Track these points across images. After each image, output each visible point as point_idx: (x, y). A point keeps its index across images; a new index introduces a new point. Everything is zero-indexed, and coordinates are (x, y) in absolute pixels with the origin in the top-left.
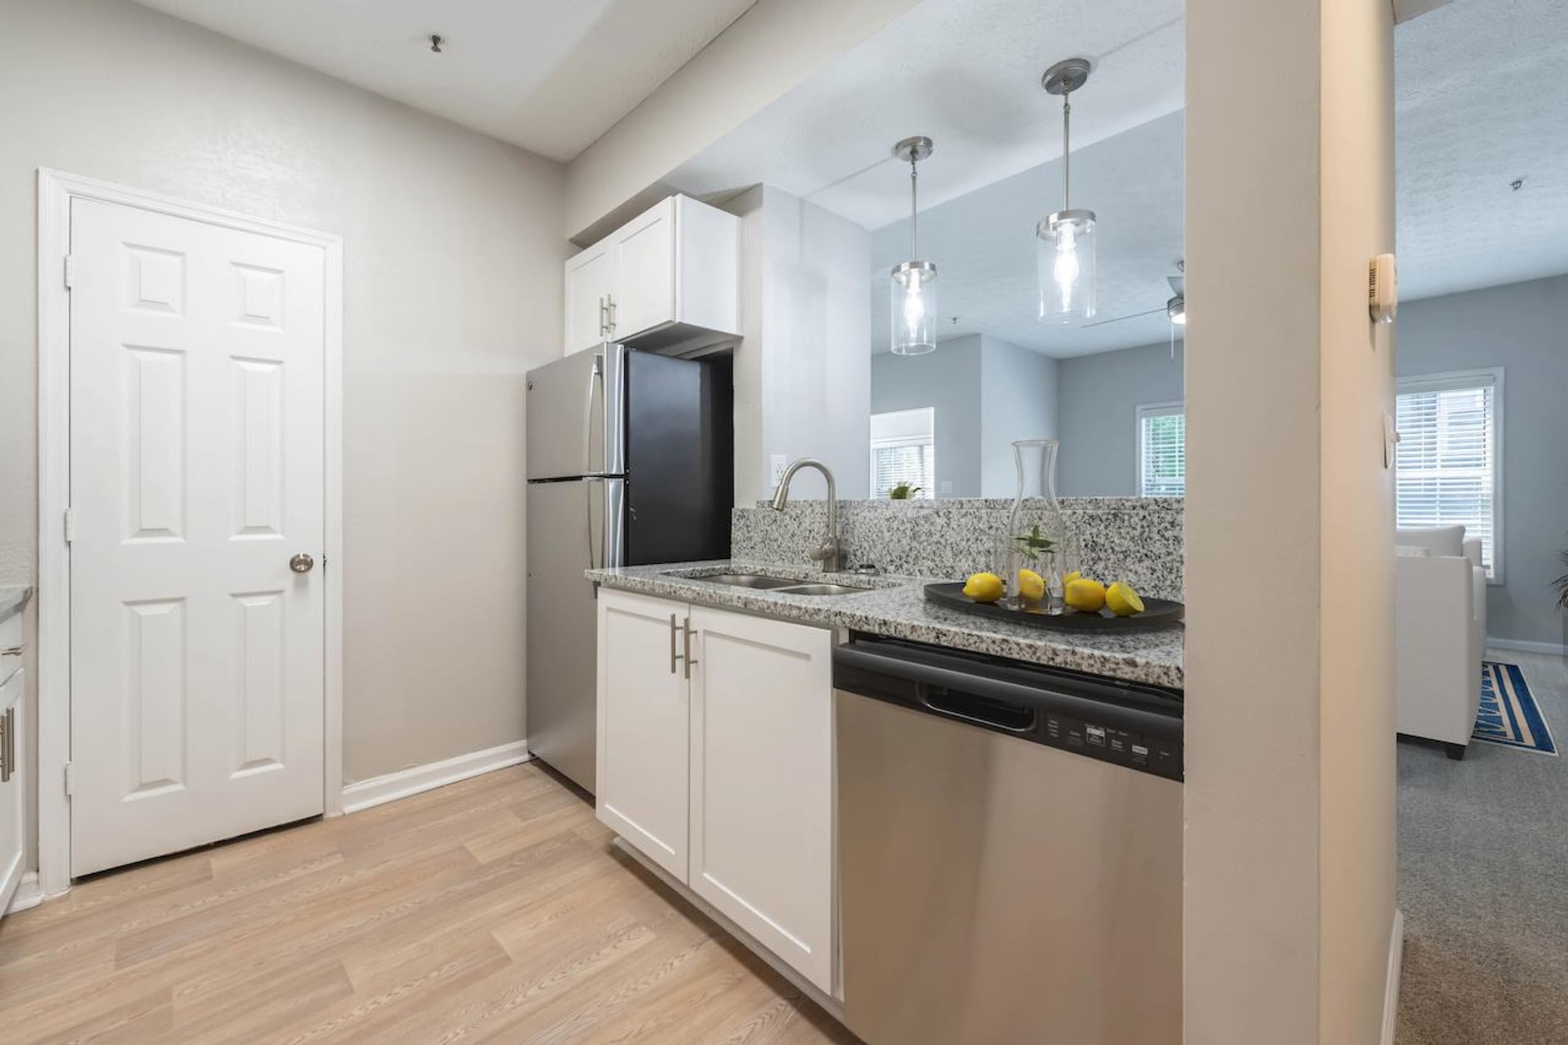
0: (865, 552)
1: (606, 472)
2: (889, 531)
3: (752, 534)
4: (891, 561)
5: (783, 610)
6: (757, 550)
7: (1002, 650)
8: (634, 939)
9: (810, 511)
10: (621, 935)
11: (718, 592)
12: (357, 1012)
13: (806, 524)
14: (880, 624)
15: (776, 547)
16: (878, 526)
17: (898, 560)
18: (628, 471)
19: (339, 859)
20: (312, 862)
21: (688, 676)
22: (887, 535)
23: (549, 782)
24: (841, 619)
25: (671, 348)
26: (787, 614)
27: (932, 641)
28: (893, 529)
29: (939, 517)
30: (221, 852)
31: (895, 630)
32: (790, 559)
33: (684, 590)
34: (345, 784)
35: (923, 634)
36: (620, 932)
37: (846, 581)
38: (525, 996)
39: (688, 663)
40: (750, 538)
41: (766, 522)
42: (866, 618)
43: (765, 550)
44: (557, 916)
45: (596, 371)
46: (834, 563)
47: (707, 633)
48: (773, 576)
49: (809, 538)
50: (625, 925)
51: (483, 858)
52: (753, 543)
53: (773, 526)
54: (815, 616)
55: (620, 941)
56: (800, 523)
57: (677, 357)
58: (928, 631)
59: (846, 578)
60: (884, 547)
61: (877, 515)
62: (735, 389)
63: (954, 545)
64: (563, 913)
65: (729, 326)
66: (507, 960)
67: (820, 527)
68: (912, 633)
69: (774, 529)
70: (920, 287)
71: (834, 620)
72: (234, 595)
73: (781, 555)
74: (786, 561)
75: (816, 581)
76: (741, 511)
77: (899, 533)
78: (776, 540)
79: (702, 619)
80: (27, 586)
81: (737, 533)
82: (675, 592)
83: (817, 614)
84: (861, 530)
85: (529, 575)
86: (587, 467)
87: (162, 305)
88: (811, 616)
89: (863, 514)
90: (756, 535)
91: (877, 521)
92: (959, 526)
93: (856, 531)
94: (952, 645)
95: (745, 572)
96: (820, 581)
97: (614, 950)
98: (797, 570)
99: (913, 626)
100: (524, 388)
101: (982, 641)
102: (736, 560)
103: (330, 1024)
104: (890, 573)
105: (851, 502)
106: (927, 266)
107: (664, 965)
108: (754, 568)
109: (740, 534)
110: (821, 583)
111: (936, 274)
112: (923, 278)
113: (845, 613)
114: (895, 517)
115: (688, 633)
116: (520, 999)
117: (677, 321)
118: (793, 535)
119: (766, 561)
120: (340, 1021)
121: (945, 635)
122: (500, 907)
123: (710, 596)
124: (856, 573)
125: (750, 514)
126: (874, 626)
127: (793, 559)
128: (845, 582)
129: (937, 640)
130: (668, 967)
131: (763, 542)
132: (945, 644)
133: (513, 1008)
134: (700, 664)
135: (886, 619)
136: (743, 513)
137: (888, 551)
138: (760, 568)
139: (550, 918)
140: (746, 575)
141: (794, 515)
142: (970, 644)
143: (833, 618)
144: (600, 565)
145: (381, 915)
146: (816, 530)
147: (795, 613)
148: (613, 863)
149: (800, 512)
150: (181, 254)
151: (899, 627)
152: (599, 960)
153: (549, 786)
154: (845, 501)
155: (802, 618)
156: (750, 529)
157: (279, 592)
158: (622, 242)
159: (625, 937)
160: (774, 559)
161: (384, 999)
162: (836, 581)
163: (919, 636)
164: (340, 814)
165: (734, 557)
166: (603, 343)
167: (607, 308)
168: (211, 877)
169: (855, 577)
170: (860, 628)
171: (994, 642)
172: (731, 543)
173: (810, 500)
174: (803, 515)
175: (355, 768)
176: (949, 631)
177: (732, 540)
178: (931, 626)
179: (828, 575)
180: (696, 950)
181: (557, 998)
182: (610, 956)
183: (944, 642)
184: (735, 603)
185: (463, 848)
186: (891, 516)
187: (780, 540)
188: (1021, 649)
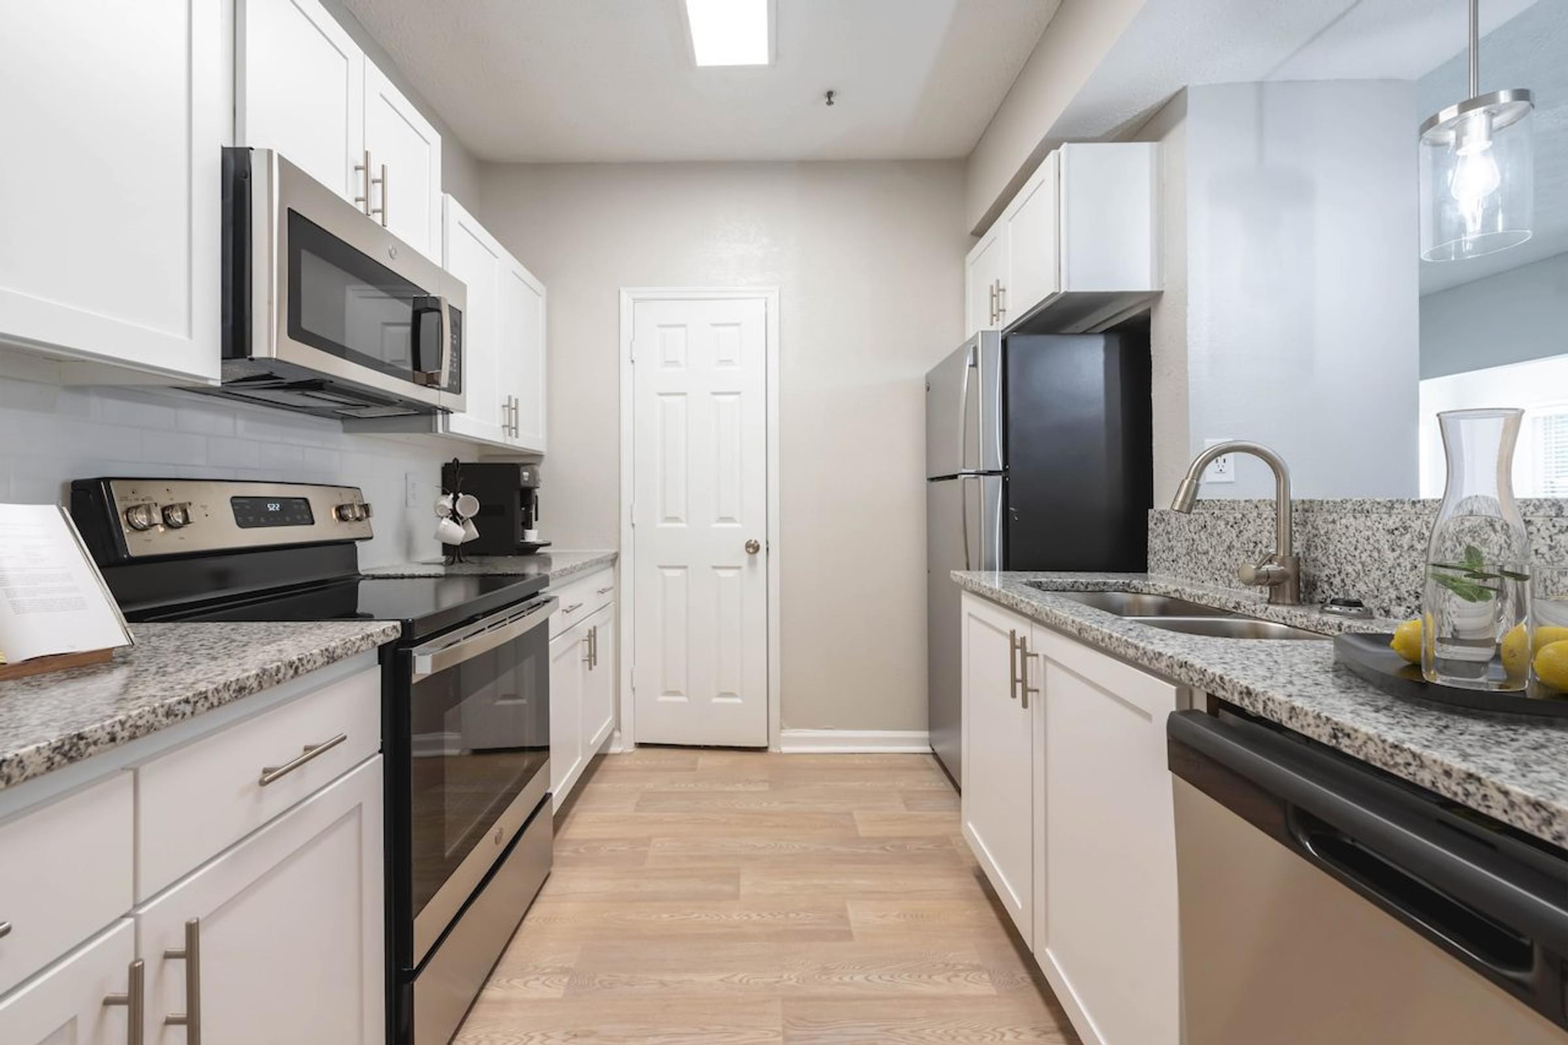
0: (1348, 581)
1: (981, 469)
2: (1393, 550)
3: (1174, 543)
4: (1399, 598)
5: (1119, 646)
6: (1181, 564)
7: (1467, 794)
8: (970, 982)
9: (1255, 514)
10: (960, 971)
11: (1054, 611)
12: (735, 917)
13: (1249, 534)
14: (1241, 693)
15: (1206, 562)
16: (1371, 541)
17: (1412, 599)
18: (1007, 467)
19: (764, 787)
20: (750, 782)
21: (1025, 705)
22: (1390, 556)
23: (943, 781)
24: (1187, 674)
25: (1079, 324)
26: (1123, 652)
27: (1324, 740)
28: (1401, 546)
29: (1495, 531)
30: (706, 753)
31: (1264, 708)
32: (1227, 582)
33: (1025, 604)
34: (782, 728)
35: (1309, 725)
36: (960, 967)
37: (1300, 619)
38: (852, 978)
39: (1025, 690)
40: (1171, 549)
41: (1192, 529)
42: (1221, 678)
43: (1191, 566)
44: (905, 916)
45: (972, 363)
46: (1288, 592)
47: (1046, 657)
48: (1191, 600)
49: (1253, 553)
50: (967, 962)
51: (863, 831)
52: (1175, 553)
53: (1202, 533)
54: (1155, 662)
55: (957, 976)
56: (1241, 532)
57: (1085, 333)
58: (1318, 722)
59: (1301, 616)
60: (1384, 575)
61: (1369, 524)
62: (1153, 359)
63: (1549, 582)
64: (912, 916)
65: (1142, 282)
66: (848, 935)
67: (1268, 541)
68: (1291, 718)
69: (1204, 539)
70: (1490, 137)
71: (1178, 672)
72: (714, 567)
73: (1213, 573)
74: (1220, 582)
75: (1253, 615)
76: (1160, 513)
77: (1414, 554)
78: (1206, 553)
79: (1041, 640)
80: (613, 551)
81: (1154, 541)
82: (1017, 605)
83: (1157, 659)
84: (1339, 545)
85: (929, 572)
86: (961, 465)
87: (675, 363)
88: (1150, 660)
89: (1343, 521)
90: (1179, 545)
91: (1369, 533)
92: (1551, 548)
93: (1331, 547)
94: (1361, 757)
95: (1153, 591)
96: (1259, 615)
97: (946, 981)
98: (1225, 597)
99: (1293, 708)
100: (924, 390)
101: (1422, 766)
102: (1153, 574)
103: (717, 915)
104: (1395, 617)
105: (1322, 502)
106: (1504, 97)
107: (994, 1030)
108: (1166, 587)
109: (1158, 541)
110: (1256, 618)
111: (1533, 106)
112: (1497, 121)
113: (1192, 666)
114: (1405, 528)
115: (1025, 655)
116: (846, 979)
117: (1062, 291)
118: (1230, 548)
119: (1192, 579)
120: (724, 917)
121: (1349, 736)
122: (862, 883)
123: (1047, 614)
124: (1322, 611)
125: (1170, 517)
126: (1232, 694)
127: (1230, 581)
128: (1297, 622)
129: (1334, 741)
130: (999, 1036)
131: (1188, 554)
132: (1349, 751)
133: (839, 984)
134: (1041, 693)
135: (1251, 687)
136: (1162, 515)
137: (1392, 582)
138: (1174, 588)
139: (898, 916)
140: (1154, 594)
141: (1232, 520)
142: (1396, 765)
143: (1177, 670)
144: (977, 568)
145: (776, 845)
146: (1265, 542)
147: (1131, 652)
148: (977, 888)
149: (1240, 516)
150: (684, 326)
151: (1270, 703)
152: (927, 983)
153: (942, 784)
154: (1311, 502)
155: (1140, 661)
156: (1171, 536)
157: (739, 568)
158: (1010, 220)
159: (964, 975)
160: (1203, 578)
161: (755, 917)
162: (1284, 618)
163: (1302, 726)
164: (778, 751)
165: (1152, 572)
166: (978, 333)
167: (997, 292)
168: (694, 770)
169: (1315, 616)
170: (1213, 691)
171: (1448, 773)
172: (1146, 553)
173: (1255, 498)
174: (1245, 520)
175: (791, 718)
176: (1356, 731)
177: (1149, 549)
178: (1323, 715)
179: (1271, 607)
180: (1038, 1036)
181: (877, 998)
182: (938, 986)
183: (1345, 745)
184: (1069, 628)
185: (850, 814)
186: (1398, 525)
187: (1211, 553)
188: (1512, 805)
